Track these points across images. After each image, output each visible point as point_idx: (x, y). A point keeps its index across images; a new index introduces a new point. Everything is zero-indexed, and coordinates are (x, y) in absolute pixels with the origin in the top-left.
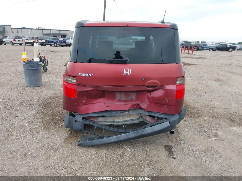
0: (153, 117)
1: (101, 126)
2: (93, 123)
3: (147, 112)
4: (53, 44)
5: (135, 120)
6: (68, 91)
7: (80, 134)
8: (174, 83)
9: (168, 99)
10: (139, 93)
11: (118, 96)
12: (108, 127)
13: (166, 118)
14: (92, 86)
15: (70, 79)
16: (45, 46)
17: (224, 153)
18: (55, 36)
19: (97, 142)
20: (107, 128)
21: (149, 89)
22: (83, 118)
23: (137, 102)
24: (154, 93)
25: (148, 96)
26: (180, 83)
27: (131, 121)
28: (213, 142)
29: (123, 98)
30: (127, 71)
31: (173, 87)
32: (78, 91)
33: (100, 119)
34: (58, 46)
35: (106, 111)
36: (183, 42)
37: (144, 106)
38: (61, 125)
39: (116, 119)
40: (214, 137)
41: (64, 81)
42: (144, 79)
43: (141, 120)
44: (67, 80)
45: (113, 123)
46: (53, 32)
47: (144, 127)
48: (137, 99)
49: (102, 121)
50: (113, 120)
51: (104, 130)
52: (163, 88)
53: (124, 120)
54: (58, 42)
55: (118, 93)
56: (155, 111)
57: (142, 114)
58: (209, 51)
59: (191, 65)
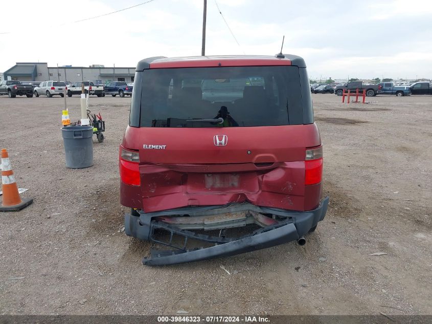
0: (270, 216)
1: (181, 232)
2: (168, 227)
3: (259, 208)
4: (118, 92)
5: (239, 221)
6: (127, 174)
7: (150, 246)
8: (302, 158)
9: (291, 184)
10: (244, 175)
11: (209, 181)
12: (194, 234)
13: (291, 218)
14: (165, 165)
15: (130, 155)
16: (104, 96)
17: (394, 278)
18: (121, 79)
19: (174, 258)
20: (192, 235)
21: (258, 168)
22: (153, 219)
23: (241, 191)
24: (268, 174)
25: (259, 180)
26: (312, 158)
27: (233, 223)
28: (377, 258)
29: (218, 185)
30: (220, 139)
31: (300, 165)
32: (143, 174)
33: (180, 220)
34: (126, 96)
35: (189, 207)
36: (349, 81)
37: (253, 197)
38: (119, 231)
39: (206, 220)
40: (382, 251)
41: (121, 159)
42: (249, 152)
43: (250, 221)
44: (125, 156)
45: (202, 227)
46: (117, 72)
47: (254, 233)
48: (241, 186)
49: (183, 224)
50: (202, 222)
51: (186, 239)
52: (284, 166)
53: (220, 221)
54: (125, 89)
55: (209, 175)
56: (272, 206)
57: (251, 210)
58: (397, 96)
59: (359, 124)
